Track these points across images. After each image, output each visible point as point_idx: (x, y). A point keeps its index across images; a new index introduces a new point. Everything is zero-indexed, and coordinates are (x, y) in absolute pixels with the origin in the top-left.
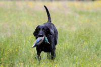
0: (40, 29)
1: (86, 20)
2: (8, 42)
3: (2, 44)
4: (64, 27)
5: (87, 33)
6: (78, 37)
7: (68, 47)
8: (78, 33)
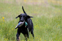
0: (21, 16)
1: (59, 11)
2: (11, 24)
3: (8, 26)
4: (45, 15)
5: (60, 19)
6: (54, 21)
7: (48, 27)
8: (54, 19)
